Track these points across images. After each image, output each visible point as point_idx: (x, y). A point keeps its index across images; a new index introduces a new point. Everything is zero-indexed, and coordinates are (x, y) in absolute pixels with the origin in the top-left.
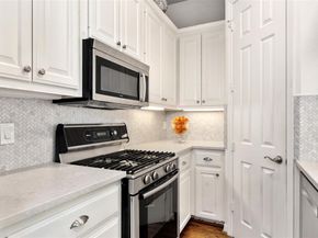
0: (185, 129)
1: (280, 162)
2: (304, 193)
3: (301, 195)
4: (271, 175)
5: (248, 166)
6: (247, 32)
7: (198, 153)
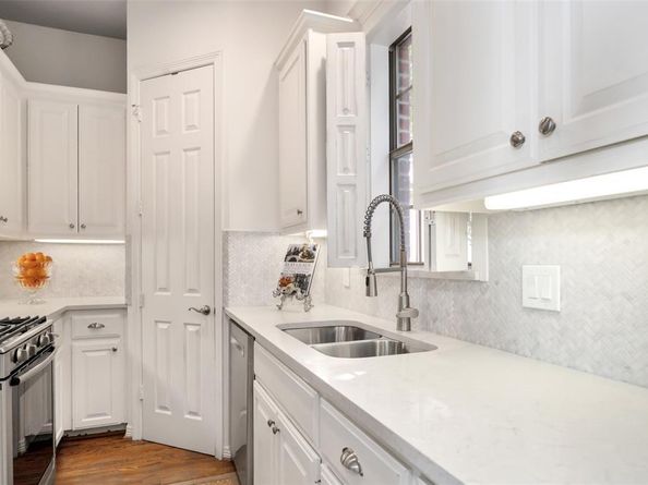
0: (44, 277)
1: (207, 312)
2: (233, 341)
3: (230, 344)
4: (197, 332)
5: (165, 326)
6: (164, 132)
7: (76, 317)
